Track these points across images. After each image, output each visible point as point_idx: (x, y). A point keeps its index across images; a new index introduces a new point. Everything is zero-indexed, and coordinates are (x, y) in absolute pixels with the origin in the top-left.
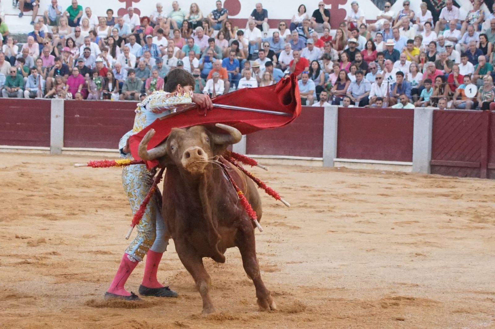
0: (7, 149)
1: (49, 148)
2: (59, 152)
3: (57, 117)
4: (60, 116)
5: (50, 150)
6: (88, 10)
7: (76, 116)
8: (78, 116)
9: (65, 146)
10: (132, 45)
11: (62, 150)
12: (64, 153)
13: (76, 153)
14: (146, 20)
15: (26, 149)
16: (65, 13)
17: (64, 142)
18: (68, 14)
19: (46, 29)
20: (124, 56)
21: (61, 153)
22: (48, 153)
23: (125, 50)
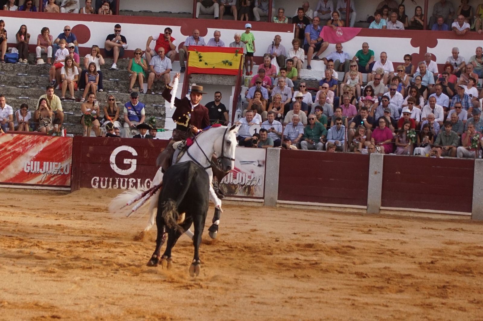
0: (319, 206)
1: (365, 207)
2: (378, 211)
3: (376, 173)
4: (379, 172)
5: (367, 209)
6: (384, 54)
7: (397, 173)
8: (399, 173)
9: (382, 205)
10: (438, 95)
11: (380, 210)
12: (382, 212)
13: (396, 213)
14: (449, 67)
15: (340, 207)
16: (354, 58)
17: (382, 201)
18: (358, 59)
19: (336, 75)
20: (429, 107)
21: (379, 212)
22: (365, 212)
23: (431, 101)
